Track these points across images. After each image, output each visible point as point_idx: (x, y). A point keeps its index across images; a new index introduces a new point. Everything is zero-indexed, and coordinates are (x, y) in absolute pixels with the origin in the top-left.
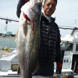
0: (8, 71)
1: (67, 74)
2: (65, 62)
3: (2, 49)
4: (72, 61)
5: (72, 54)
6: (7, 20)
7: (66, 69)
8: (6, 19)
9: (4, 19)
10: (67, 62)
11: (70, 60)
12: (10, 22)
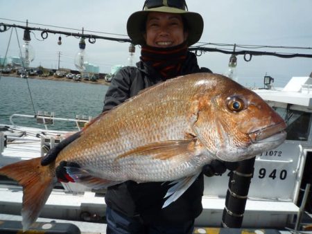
0: (83, 193)
2: (274, 177)
3: (79, 123)
4: (300, 175)
5: (305, 151)
6: (84, 37)
8: (81, 33)
9: (74, 35)
10: (283, 177)
11: (294, 172)
12: (92, 43)
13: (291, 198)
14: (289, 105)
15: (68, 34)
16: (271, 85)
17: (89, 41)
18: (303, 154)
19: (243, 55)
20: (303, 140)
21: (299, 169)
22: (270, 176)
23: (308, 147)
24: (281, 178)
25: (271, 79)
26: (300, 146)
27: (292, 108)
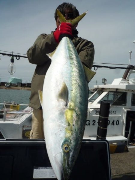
1: (116, 144)
2: (114, 124)
4: (125, 122)
5: (126, 111)
6: (13, 56)
7: (116, 135)
8: (12, 54)
9: (8, 55)
10: (118, 124)
11: (122, 121)
12: (18, 59)
13: (122, 134)
14: (117, 89)
15: (5, 54)
16: (105, 83)
17: (16, 58)
18: (125, 112)
19: (94, 67)
20: (124, 105)
21: (124, 119)
22: (112, 124)
23: (127, 109)
24: (117, 125)
25: (105, 80)
26: (123, 108)
27: (118, 91)
